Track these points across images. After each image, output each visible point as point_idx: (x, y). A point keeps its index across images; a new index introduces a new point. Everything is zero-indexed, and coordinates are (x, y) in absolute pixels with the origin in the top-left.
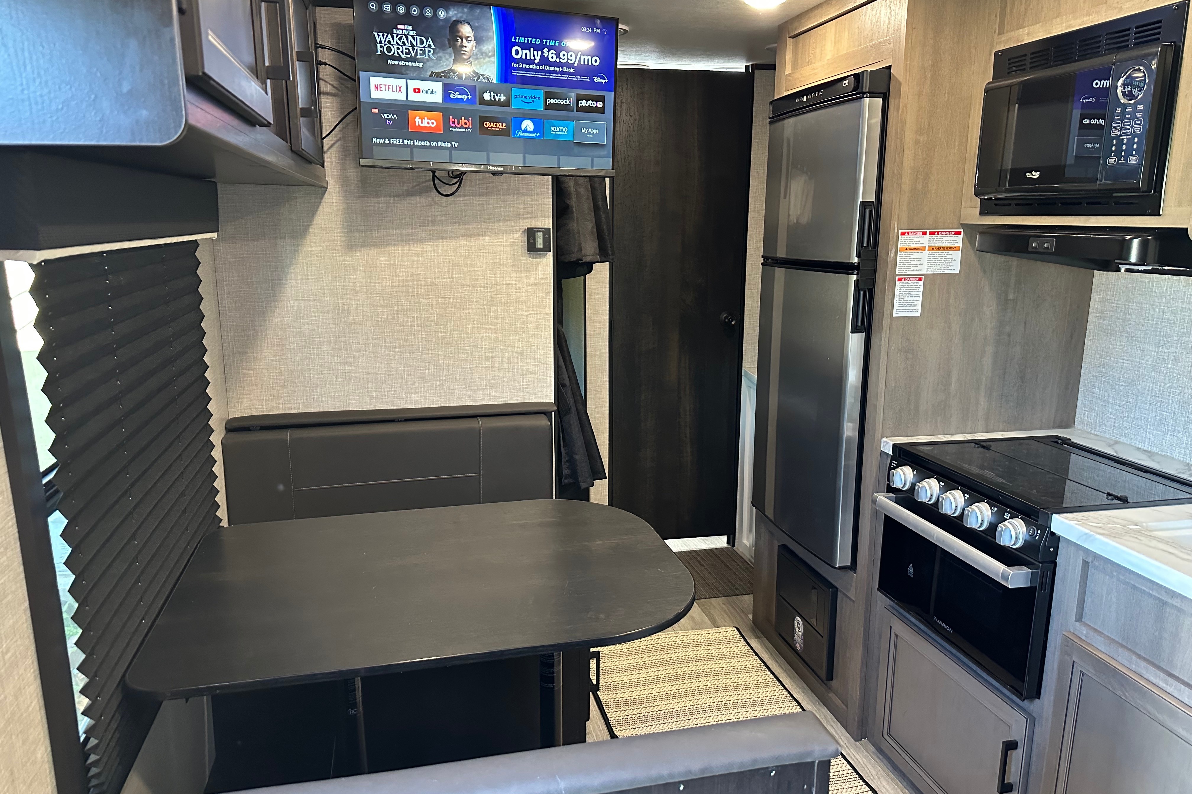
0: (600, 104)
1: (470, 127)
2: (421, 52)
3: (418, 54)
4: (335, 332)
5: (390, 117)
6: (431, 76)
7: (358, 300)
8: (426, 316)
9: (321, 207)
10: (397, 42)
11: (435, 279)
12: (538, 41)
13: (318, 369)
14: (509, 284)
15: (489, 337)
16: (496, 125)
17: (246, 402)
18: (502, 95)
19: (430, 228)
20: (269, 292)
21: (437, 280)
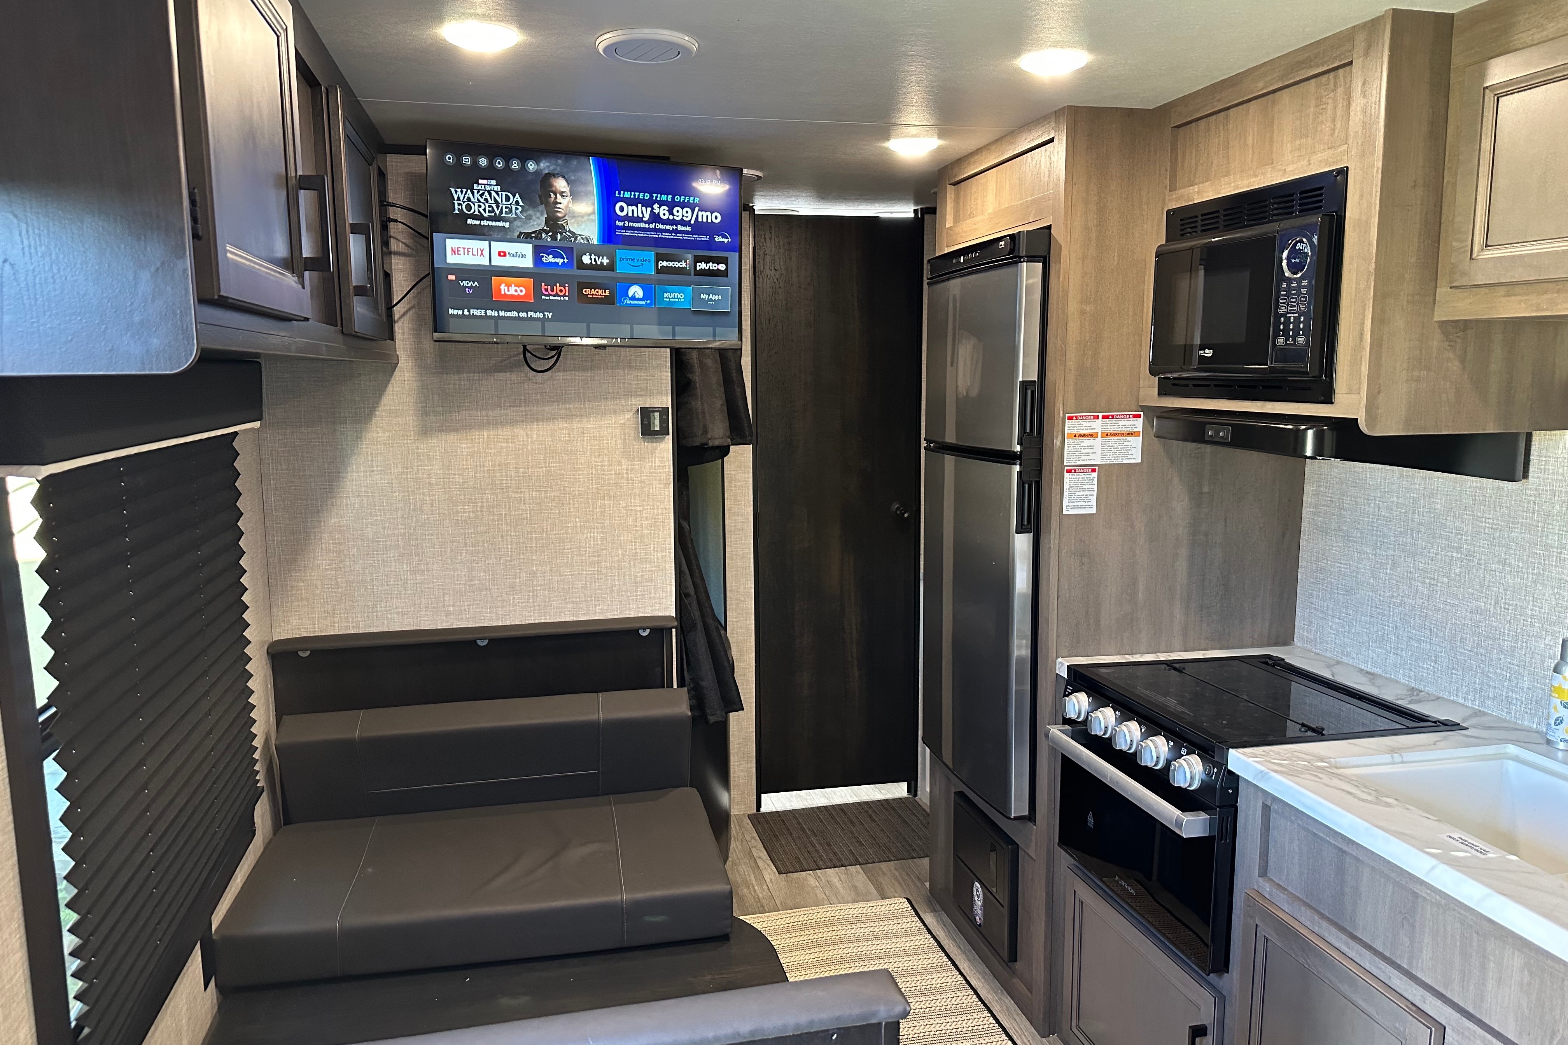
0: (722, 267)
1: (567, 294)
2: (507, 210)
3: (504, 212)
4: (405, 534)
5: (470, 285)
6: (519, 237)
7: (434, 495)
8: (517, 513)
9: (390, 385)
10: (478, 199)
11: (528, 468)
12: (647, 196)
13: (382, 580)
14: (619, 474)
15: (594, 538)
16: (597, 292)
17: (294, 621)
18: (605, 258)
19: (523, 409)
20: (325, 487)
21: (530, 470)
